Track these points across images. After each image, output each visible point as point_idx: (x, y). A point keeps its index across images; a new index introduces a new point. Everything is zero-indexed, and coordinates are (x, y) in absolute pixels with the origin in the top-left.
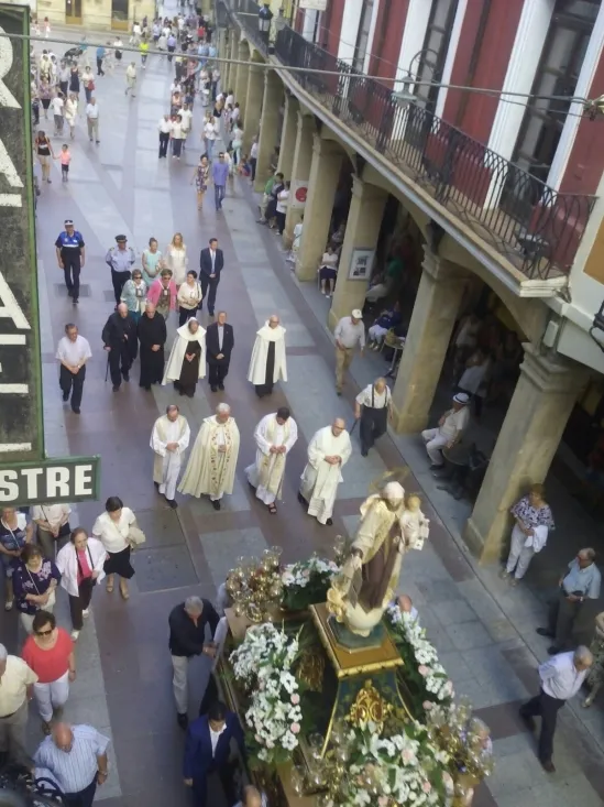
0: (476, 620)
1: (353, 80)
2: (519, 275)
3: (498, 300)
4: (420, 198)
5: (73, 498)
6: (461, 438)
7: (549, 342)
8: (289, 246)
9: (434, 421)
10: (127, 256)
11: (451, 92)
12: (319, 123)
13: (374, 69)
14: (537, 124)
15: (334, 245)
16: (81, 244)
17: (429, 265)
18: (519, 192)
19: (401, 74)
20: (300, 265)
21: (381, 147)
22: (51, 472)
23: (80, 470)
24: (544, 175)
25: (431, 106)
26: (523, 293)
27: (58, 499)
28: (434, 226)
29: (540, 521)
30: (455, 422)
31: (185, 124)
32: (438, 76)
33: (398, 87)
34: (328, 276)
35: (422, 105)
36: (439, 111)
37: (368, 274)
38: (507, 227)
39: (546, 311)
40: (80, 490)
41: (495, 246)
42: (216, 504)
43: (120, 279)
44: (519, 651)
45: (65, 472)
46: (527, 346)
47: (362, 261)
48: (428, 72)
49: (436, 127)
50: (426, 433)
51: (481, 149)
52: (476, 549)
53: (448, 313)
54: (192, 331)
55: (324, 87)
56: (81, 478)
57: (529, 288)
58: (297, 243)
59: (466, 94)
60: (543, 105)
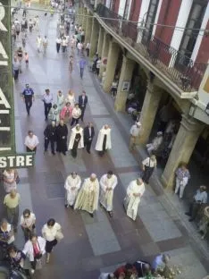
0: (165, 209)
1: (123, 22)
2: (181, 91)
3: (173, 99)
4: (146, 63)
5: (25, 167)
6: (160, 147)
7: (191, 114)
8: (101, 80)
9: (150, 141)
10: (50, 97)
11: (158, 26)
12: (111, 37)
13: (131, 19)
14: (188, 38)
15: (116, 80)
16: (33, 93)
17: (149, 87)
18: (181, 62)
19: (140, 20)
20: (104, 86)
21: (133, 46)
22: (18, 158)
23: (28, 157)
24: (190, 56)
25: (151, 31)
26: (182, 97)
27: (20, 167)
28: (151, 73)
29: (186, 176)
30: (158, 141)
31: (67, 40)
32: (153, 21)
33: (139, 25)
34: (114, 90)
35: (147, 31)
36: (153, 33)
37: (128, 90)
38: (176, 74)
39: (190, 103)
40: (28, 164)
41: (172, 80)
42: (92, 215)
43: (48, 107)
44: (179, 220)
45: (23, 158)
46: (183, 115)
47: (126, 85)
48: (150, 19)
49: (152, 39)
50: (148, 145)
51: (168, 47)
52: (165, 186)
53: (156, 103)
54: (78, 129)
55: (113, 24)
56: (28, 160)
57: (184, 95)
58: (103, 79)
59: (163, 28)
60: (190, 31)
